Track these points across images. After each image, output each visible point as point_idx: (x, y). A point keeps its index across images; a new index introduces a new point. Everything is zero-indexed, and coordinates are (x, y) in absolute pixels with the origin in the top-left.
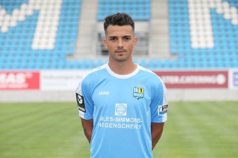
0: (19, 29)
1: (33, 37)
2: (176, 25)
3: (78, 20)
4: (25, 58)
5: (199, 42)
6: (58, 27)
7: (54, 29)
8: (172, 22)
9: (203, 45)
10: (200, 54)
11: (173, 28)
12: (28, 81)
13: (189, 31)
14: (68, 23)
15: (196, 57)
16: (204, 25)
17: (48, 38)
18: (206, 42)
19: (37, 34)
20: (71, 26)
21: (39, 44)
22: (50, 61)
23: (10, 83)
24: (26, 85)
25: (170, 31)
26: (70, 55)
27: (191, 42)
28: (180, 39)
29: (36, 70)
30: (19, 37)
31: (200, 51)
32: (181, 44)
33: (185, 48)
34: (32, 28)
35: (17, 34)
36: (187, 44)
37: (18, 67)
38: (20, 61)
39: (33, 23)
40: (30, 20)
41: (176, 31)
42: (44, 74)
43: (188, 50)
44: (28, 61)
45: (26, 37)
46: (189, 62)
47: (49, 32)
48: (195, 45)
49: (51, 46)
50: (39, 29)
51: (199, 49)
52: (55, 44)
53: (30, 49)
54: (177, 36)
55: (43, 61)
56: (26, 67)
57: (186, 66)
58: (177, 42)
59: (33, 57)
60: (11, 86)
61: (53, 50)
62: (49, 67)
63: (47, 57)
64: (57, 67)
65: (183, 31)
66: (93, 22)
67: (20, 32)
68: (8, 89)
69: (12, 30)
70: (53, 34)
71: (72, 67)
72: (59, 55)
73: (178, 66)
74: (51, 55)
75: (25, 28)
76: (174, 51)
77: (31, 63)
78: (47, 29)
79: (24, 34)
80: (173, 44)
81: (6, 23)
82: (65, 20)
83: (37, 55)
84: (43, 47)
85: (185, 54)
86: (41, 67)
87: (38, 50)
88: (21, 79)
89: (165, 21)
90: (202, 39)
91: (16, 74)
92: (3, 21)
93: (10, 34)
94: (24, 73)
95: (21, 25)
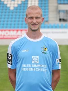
0: (19, 8)
3: (48, 3)
14: (43, 5)
20: (45, 7)
26: (47, 21)
30: (20, 12)
34: (25, 8)
35: (18, 11)
39: (26, 5)
40: (24, 4)
66: (56, 5)
67: (20, 9)
69: (16, 9)
71: (48, 27)
75: (22, 8)
79: (22, 11)
81: (12, 5)
82: (41, 4)
91: (21, 31)
92: (11, 4)
93: (15, 11)
94: (26, 30)
95: (20, 6)
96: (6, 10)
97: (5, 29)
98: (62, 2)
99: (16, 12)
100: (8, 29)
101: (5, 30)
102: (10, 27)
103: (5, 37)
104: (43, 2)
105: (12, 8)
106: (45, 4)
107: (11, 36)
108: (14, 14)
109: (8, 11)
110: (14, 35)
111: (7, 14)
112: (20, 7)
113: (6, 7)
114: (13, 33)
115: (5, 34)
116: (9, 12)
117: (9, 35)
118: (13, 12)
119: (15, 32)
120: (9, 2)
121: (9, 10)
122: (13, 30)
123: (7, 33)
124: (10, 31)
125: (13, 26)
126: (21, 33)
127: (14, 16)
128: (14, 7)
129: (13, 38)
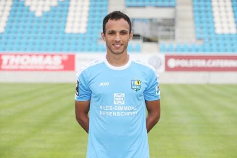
0: (52, 13)
1: (66, 22)
2: (200, 12)
3: (107, 6)
4: (59, 41)
5: (223, 28)
6: (89, 12)
7: (85, 14)
8: (196, 8)
9: (226, 31)
10: (224, 39)
11: (197, 14)
12: (63, 62)
13: (213, 17)
14: (98, 8)
15: (220, 41)
16: (227, 12)
17: (80, 22)
18: (229, 28)
19: (70, 19)
21: (72, 28)
22: (83, 44)
23: (47, 65)
24: (62, 67)
25: (194, 17)
27: (215, 28)
28: (204, 25)
29: (71, 53)
30: (53, 22)
31: (224, 37)
32: (205, 30)
33: (209, 33)
34: (65, 13)
35: (50, 18)
36: (211, 30)
37: (54, 50)
38: (55, 44)
39: (65, 8)
40: (63, 6)
41: (201, 17)
42: (79, 56)
43: (213, 36)
44: (62, 44)
45: (59, 22)
46: (214, 47)
47: (81, 17)
48: (219, 31)
49: (83, 30)
50: (71, 14)
51: (223, 34)
52: (87, 28)
53: (64, 33)
54: (201, 22)
55: (76, 44)
56: (61, 50)
57: (212, 50)
58: (202, 28)
59: (67, 41)
60: (48, 67)
61: (85, 34)
62: (82, 50)
63: (80, 41)
64: (90, 50)
65: (207, 17)
67: (54, 16)
68: (45, 70)
69: (46, 14)
70: (85, 19)
72: (91, 39)
73: (204, 50)
74: (84, 39)
75: (58, 13)
76: (199, 36)
77: (66, 46)
78: (78, 14)
79: (57, 18)
80: (198, 30)
81: (40, 8)
82: (95, 6)
83: (70, 38)
84: (75, 31)
85: (210, 39)
86: (76, 50)
87: (71, 34)
88: (57, 61)
89: (190, 8)
90: (225, 25)
91: (52, 56)
92: (37, 6)
93: (44, 18)
94: (61, 55)
95: (54, 9)
96: (27, 16)
97: (22, 52)
98: (134, 3)
99: (46, 22)
100: (29, 52)
101: (22, 55)
102: (33, 49)
103: (22, 67)
104: (98, 3)
105: (39, 14)
106: (102, 6)
107: (34, 65)
108: (43, 24)
109: (30, 18)
110: (38, 65)
111: (29, 24)
112: (55, 11)
113: (28, 11)
114: (37, 61)
115: (23, 62)
116: (33, 21)
117: (29, 65)
118: (39, 21)
119: (41, 58)
120: (35, 3)
121: (34, 16)
122: (38, 55)
123: (25, 60)
124: (30, 55)
125: (37, 46)
126: (53, 60)
127: (41, 29)
128: (43, 12)
129: (36, 70)
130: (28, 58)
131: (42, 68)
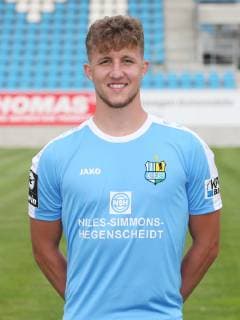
0: (58, 16)
14: (145, 6)
20: (151, 11)
23: (62, 113)
30: (63, 32)
34: (83, 15)
35: (57, 26)
39: (83, 6)
50: (95, 17)
60: (62, 118)
67: (64, 22)
68: (58, 123)
69: (49, 19)
75: (71, 16)
79: (69, 26)
81: (35, 6)
91: (71, 96)
92: (29, 2)
93: (45, 26)
94: (87, 95)
96: (14, 22)
97: (11, 90)
99: (50, 32)
100: (25, 89)
101: (14, 96)
102: (32, 85)
103: (14, 119)
107: (36, 114)
109: (20, 26)
110: (44, 114)
111: (18, 36)
112: (64, 12)
113: (15, 12)
114: (43, 106)
115: (16, 109)
116: (25, 32)
117: (28, 113)
118: (37, 32)
119: (49, 101)
121: (25, 22)
122: (43, 96)
123: (20, 105)
124: (30, 96)
125: (39, 79)
126: (71, 105)
127: (43, 46)
128: (42, 13)
129: (41, 123)
130: (25, 101)
131: (52, 119)
